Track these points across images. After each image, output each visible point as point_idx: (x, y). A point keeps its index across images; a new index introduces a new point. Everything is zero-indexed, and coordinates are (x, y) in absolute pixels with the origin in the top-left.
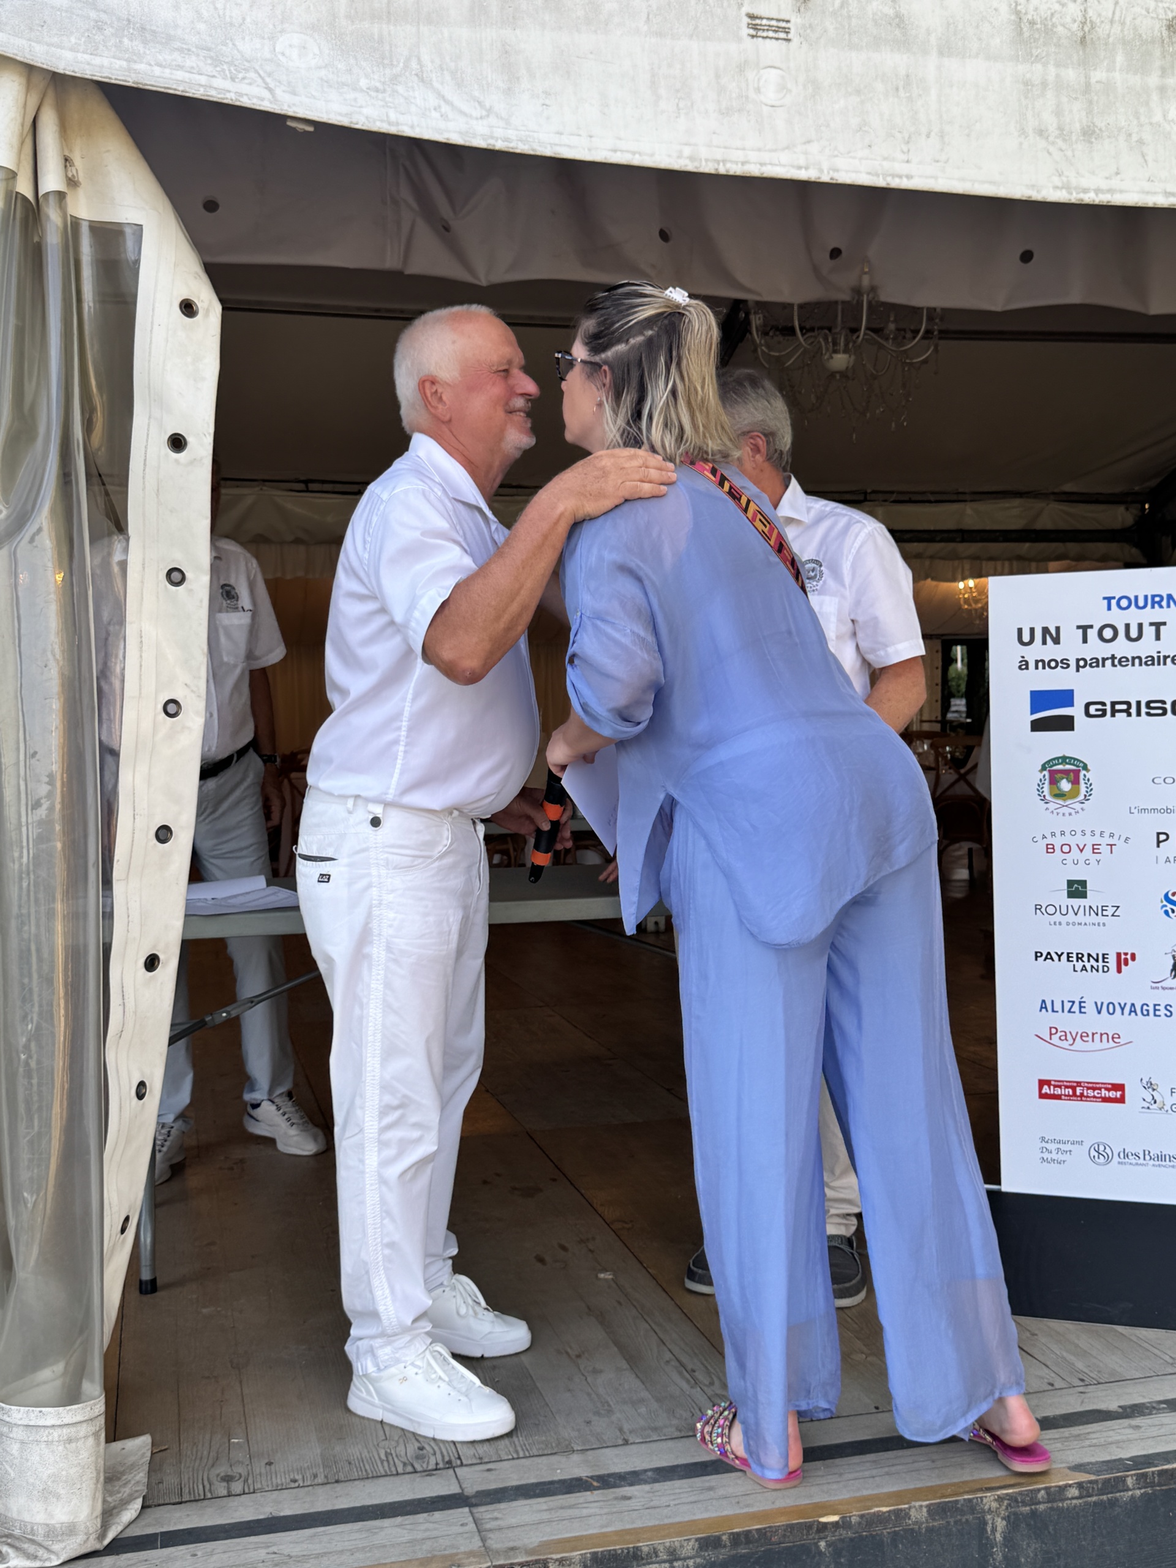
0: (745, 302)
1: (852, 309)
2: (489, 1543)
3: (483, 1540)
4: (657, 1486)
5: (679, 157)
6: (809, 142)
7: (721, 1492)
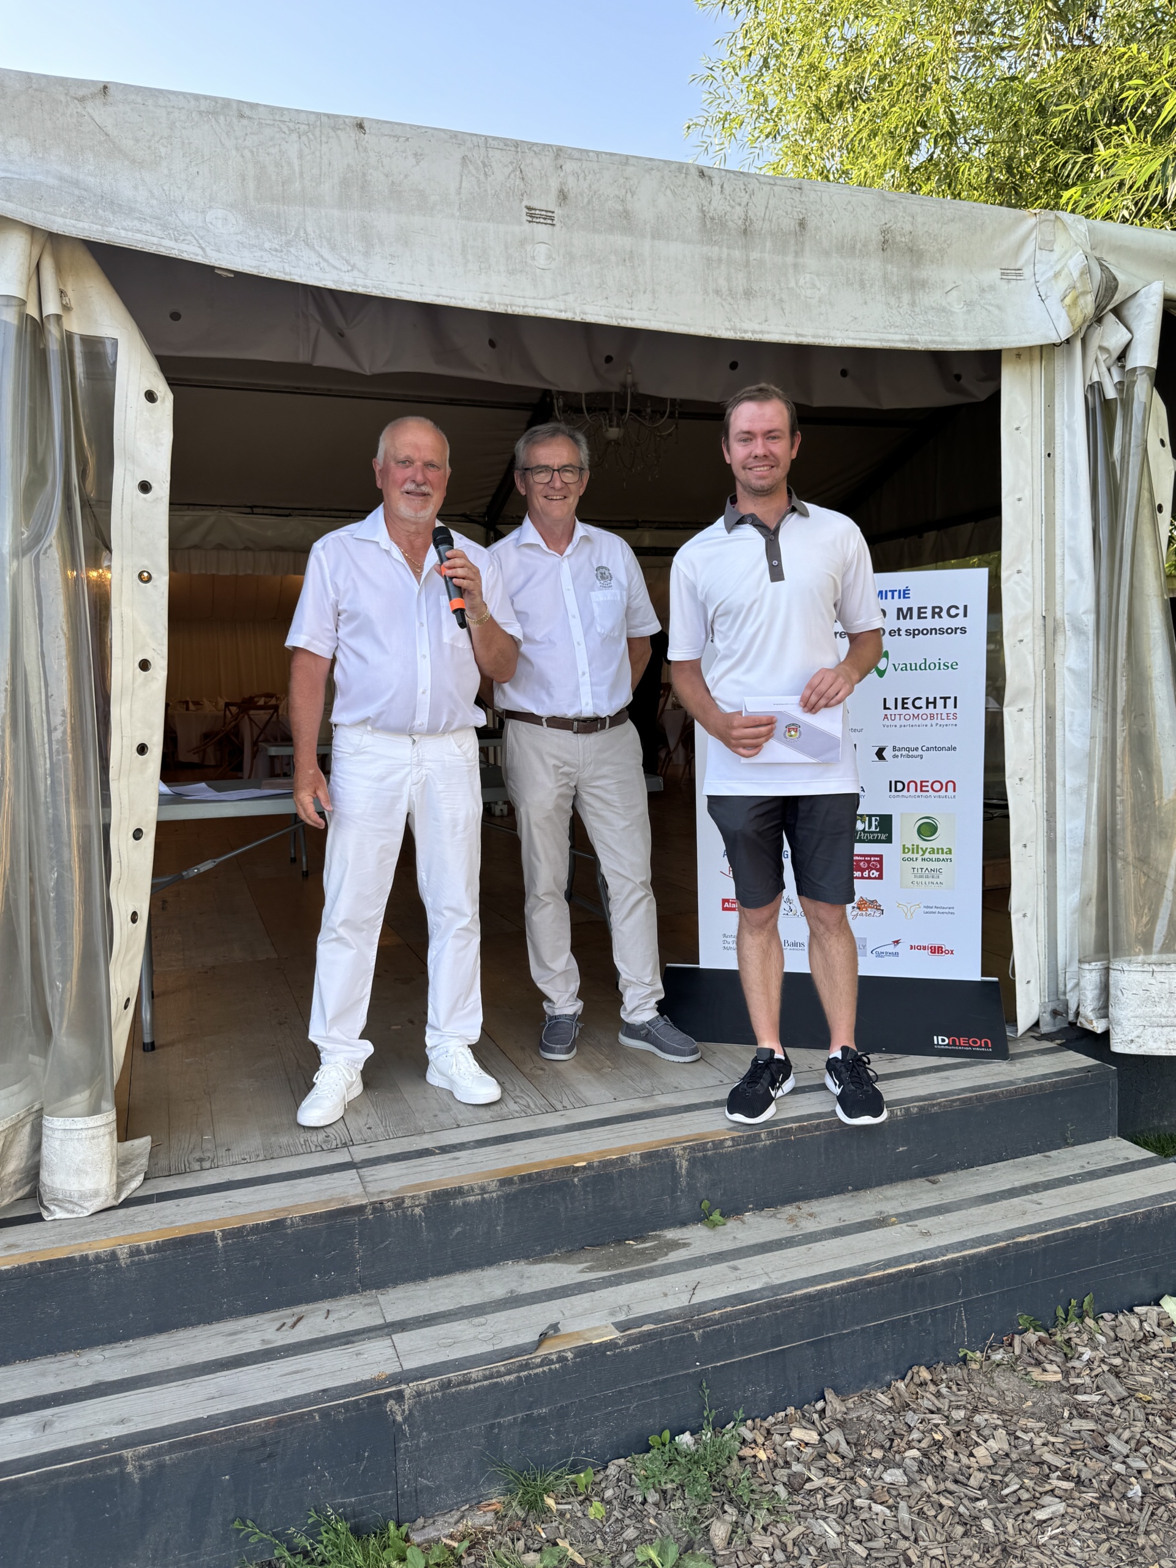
0: (550, 391)
1: (621, 397)
2: (368, 1189)
3: (364, 1188)
4: (475, 1151)
5: (481, 301)
6: (567, 294)
7: (515, 1152)
